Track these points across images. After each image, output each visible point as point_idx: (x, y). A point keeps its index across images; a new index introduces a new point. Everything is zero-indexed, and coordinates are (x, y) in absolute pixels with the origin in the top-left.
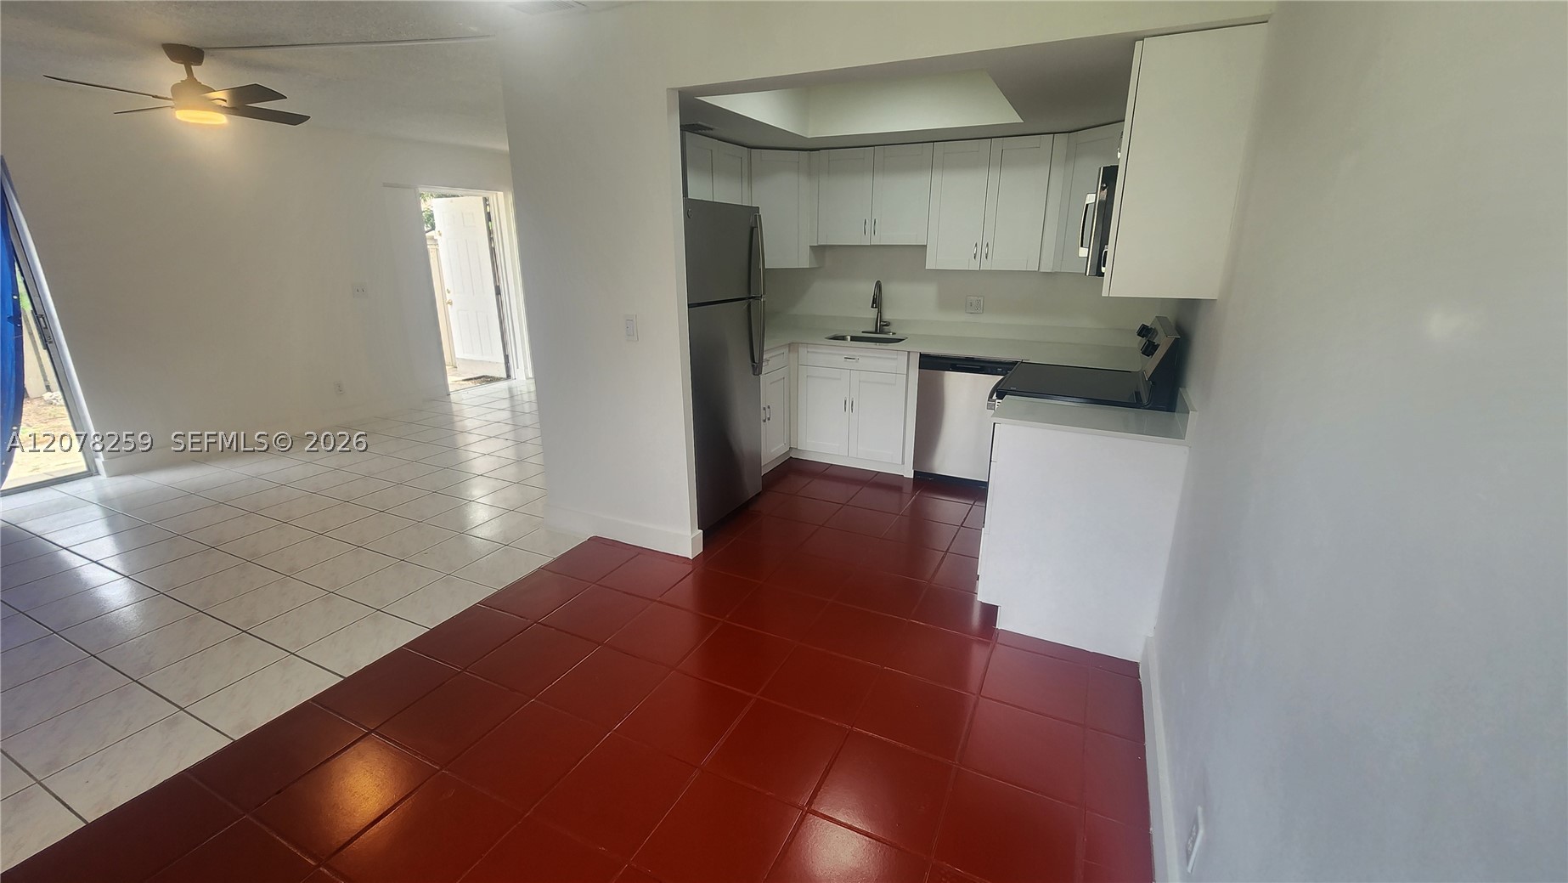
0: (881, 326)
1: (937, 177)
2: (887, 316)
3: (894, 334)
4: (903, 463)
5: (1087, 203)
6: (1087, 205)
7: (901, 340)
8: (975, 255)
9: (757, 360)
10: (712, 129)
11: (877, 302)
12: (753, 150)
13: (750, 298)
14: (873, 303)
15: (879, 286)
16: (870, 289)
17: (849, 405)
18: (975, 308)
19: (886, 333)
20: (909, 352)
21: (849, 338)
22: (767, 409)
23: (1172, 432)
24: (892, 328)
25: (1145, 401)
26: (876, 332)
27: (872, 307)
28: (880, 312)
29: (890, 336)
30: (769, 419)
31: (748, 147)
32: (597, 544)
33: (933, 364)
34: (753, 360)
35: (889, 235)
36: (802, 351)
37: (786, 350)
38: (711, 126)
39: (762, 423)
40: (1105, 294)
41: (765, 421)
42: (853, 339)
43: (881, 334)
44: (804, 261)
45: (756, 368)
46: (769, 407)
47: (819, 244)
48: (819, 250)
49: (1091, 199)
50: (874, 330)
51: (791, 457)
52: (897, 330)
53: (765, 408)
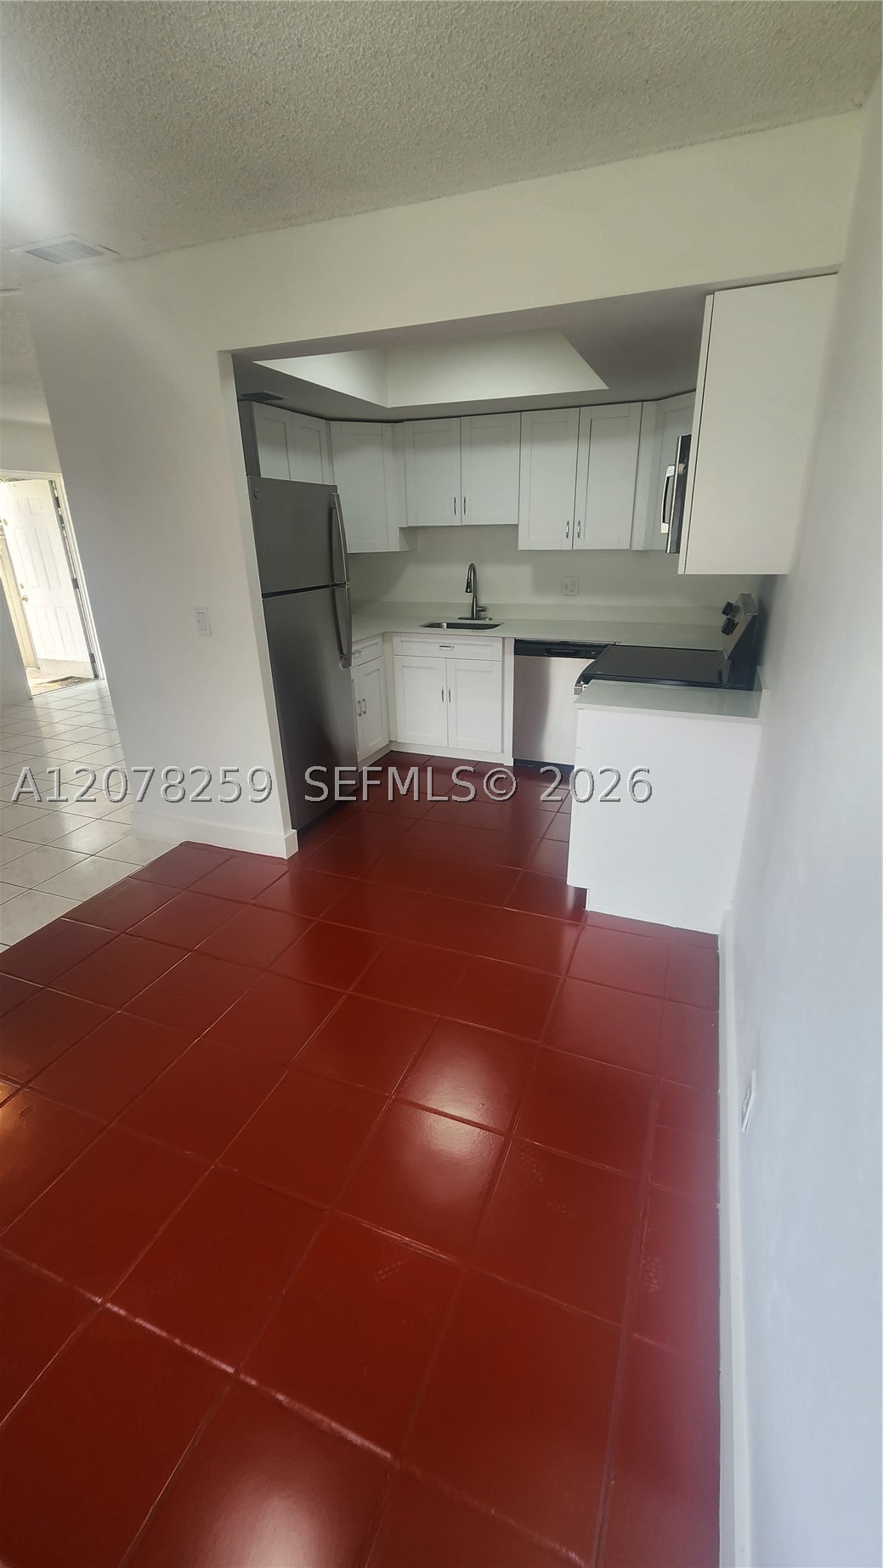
0: (478, 611)
1: (526, 451)
2: (482, 601)
3: (490, 619)
4: (503, 752)
5: (668, 475)
6: (668, 478)
7: (497, 626)
8: (567, 533)
9: (345, 652)
10: (281, 399)
11: (471, 586)
12: (331, 422)
13: (333, 586)
14: (467, 588)
15: (472, 568)
16: (462, 573)
17: (446, 695)
18: (570, 588)
19: (484, 619)
20: (504, 638)
21: (445, 625)
22: (363, 703)
23: (749, 712)
24: (489, 614)
25: (725, 679)
26: (472, 618)
27: (467, 592)
28: (475, 597)
29: (487, 622)
30: (365, 713)
31: (326, 419)
33: (532, 651)
34: (341, 651)
35: (481, 514)
36: (396, 640)
37: (379, 640)
38: (280, 396)
39: (358, 717)
40: (681, 572)
41: (360, 715)
42: (450, 626)
43: (477, 621)
44: (391, 543)
45: (345, 657)
46: (364, 700)
47: (410, 525)
48: (409, 532)
49: (670, 471)
50: (470, 616)
51: (392, 751)
52: (492, 616)
53: (359, 702)
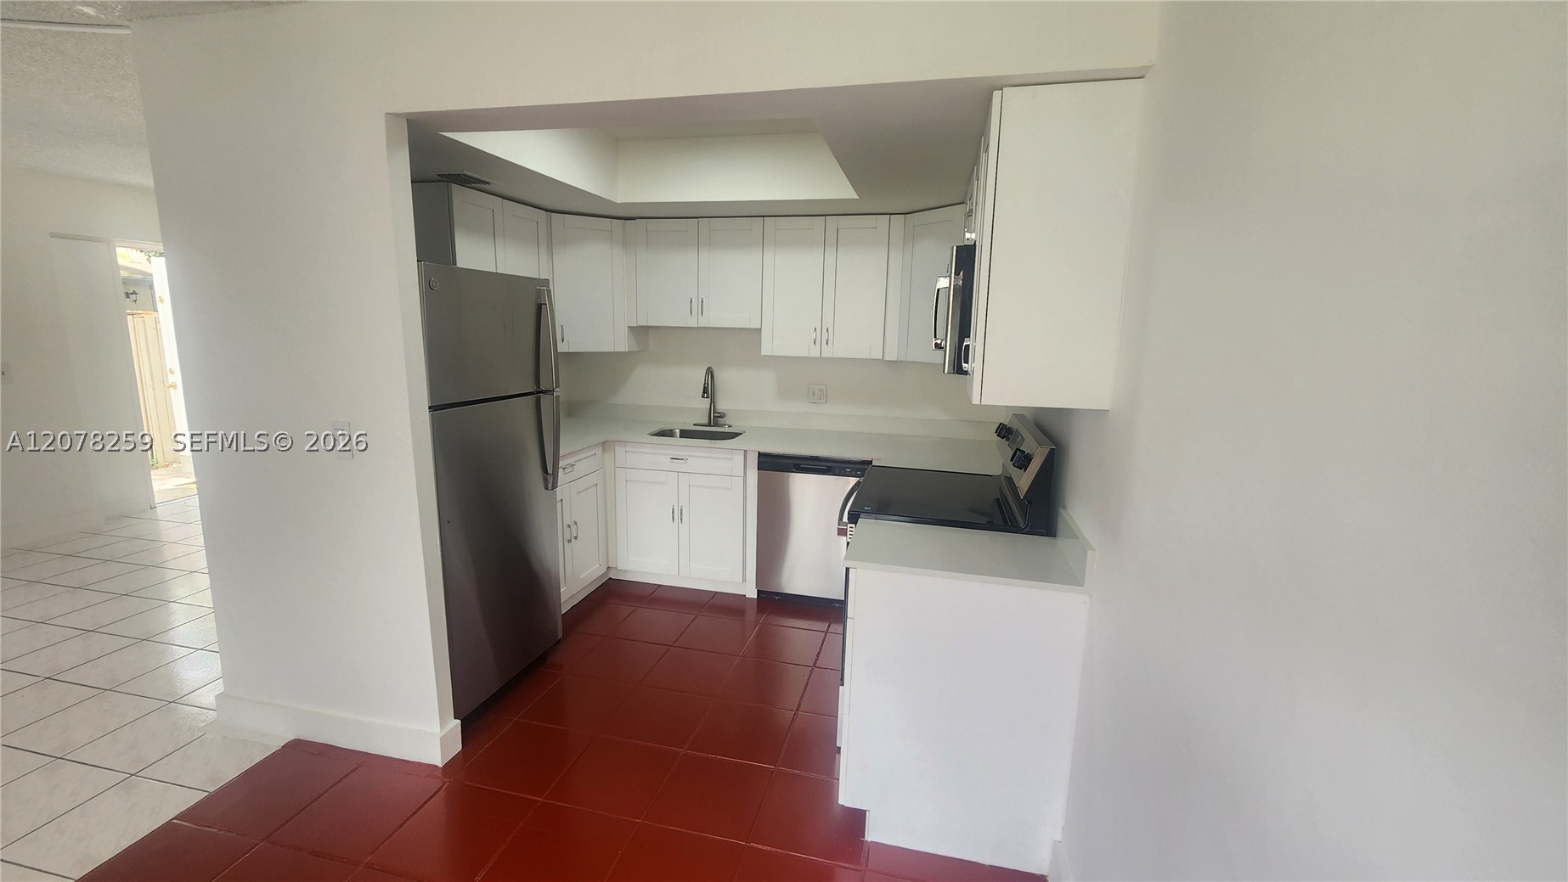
0: (716, 417)
1: (769, 256)
2: (722, 406)
3: (730, 426)
4: (744, 580)
5: (938, 287)
6: (938, 290)
7: (737, 435)
8: (815, 340)
9: (550, 471)
10: (488, 183)
11: (708, 391)
12: (552, 214)
13: (538, 393)
14: (704, 392)
15: (710, 372)
16: (700, 376)
17: (677, 515)
18: (819, 395)
19: (721, 427)
20: (745, 451)
21: (678, 431)
22: (573, 527)
24: (726, 420)
25: (1022, 525)
26: (709, 425)
27: (703, 397)
28: (713, 402)
29: (726, 429)
30: (576, 538)
31: (545, 210)
32: (298, 748)
33: (774, 465)
34: (545, 470)
35: (718, 316)
36: (620, 450)
37: (599, 451)
38: (486, 179)
39: (567, 543)
40: (975, 401)
41: (570, 541)
42: (685, 434)
43: (714, 430)
44: (620, 342)
45: (550, 478)
46: (577, 521)
47: (639, 324)
48: (641, 332)
49: (943, 283)
50: (706, 422)
51: (610, 578)
52: (733, 423)
53: (569, 526)
